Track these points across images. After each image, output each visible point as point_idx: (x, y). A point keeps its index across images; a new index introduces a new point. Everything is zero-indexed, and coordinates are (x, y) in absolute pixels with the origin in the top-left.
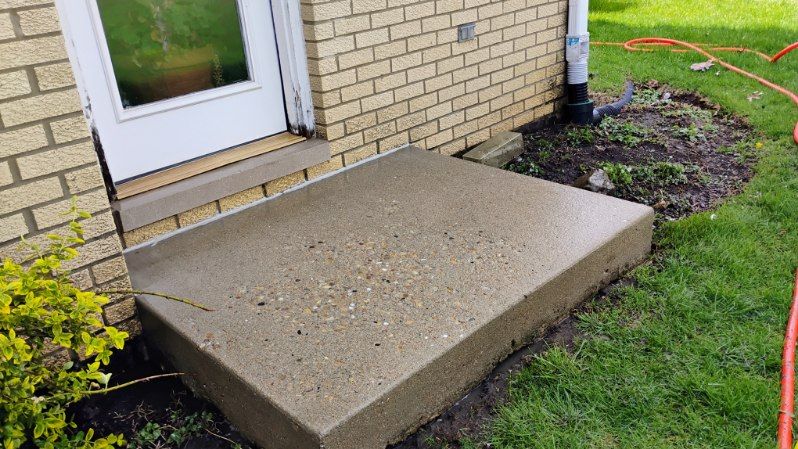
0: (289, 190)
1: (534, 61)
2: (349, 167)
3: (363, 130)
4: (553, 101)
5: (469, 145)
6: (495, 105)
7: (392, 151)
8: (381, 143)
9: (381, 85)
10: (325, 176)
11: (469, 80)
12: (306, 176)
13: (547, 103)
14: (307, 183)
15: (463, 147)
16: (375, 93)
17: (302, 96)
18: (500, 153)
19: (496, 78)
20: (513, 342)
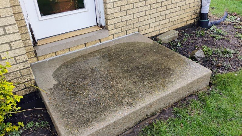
0: (94, 46)
1: (189, 4)
2: (116, 39)
3: (121, 27)
4: (194, 18)
5: (160, 33)
6: (172, 20)
7: (132, 34)
8: (128, 31)
9: (129, 12)
10: (107, 42)
11: (162, 11)
12: (100, 41)
13: (192, 19)
14: (100, 43)
15: (158, 34)
16: (127, 15)
17: (101, 15)
18: (169, 38)
19: (173, 10)
20: (147, 115)
